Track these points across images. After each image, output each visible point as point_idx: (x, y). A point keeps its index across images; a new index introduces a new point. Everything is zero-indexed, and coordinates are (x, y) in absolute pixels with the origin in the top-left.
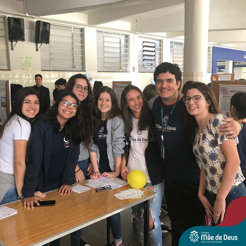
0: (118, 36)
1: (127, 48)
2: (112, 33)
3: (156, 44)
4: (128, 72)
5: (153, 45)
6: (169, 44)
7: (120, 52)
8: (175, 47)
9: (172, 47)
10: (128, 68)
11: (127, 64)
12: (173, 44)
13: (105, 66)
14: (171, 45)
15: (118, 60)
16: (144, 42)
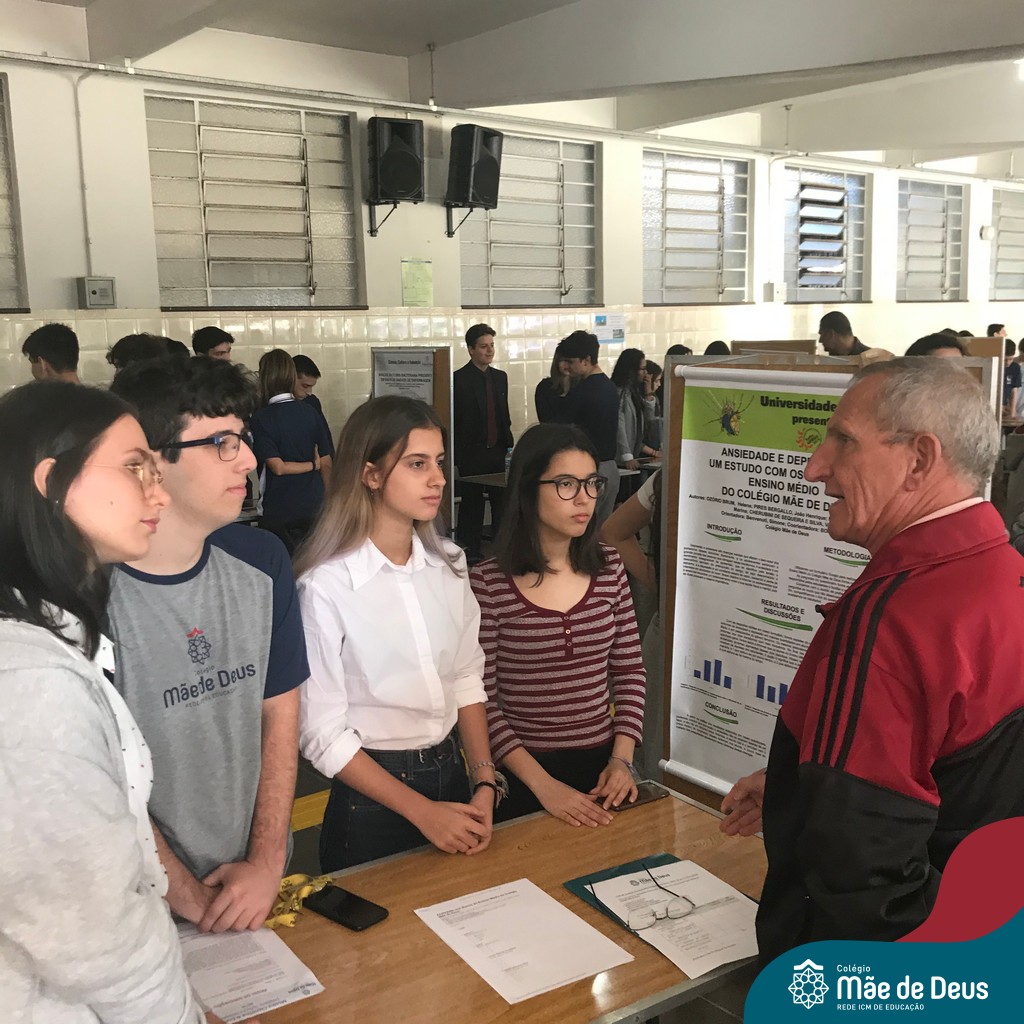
0: (714, 167)
1: (745, 211)
2: (692, 158)
3: (846, 194)
4: (747, 303)
5: (836, 196)
6: (894, 192)
7: (721, 229)
8: (916, 200)
9: (903, 201)
10: (746, 289)
11: (743, 273)
12: (909, 190)
13: (668, 285)
14: (900, 195)
15: (710, 260)
16: (803, 187)
